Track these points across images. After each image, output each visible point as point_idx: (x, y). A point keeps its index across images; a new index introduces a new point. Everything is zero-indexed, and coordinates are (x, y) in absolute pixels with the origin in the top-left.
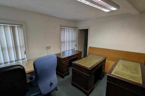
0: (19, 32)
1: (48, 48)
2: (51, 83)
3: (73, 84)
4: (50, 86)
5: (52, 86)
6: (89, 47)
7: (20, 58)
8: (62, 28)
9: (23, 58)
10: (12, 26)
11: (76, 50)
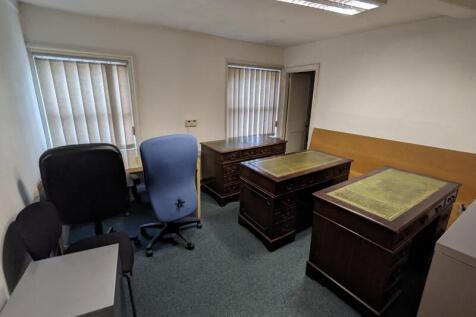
0: (120, 79)
1: (190, 124)
2: (179, 201)
3: (241, 223)
4: (175, 207)
5: (181, 209)
6: (315, 129)
7: (124, 143)
8: (233, 69)
9: (129, 143)
10: (105, 65)
11: (275, 136)
